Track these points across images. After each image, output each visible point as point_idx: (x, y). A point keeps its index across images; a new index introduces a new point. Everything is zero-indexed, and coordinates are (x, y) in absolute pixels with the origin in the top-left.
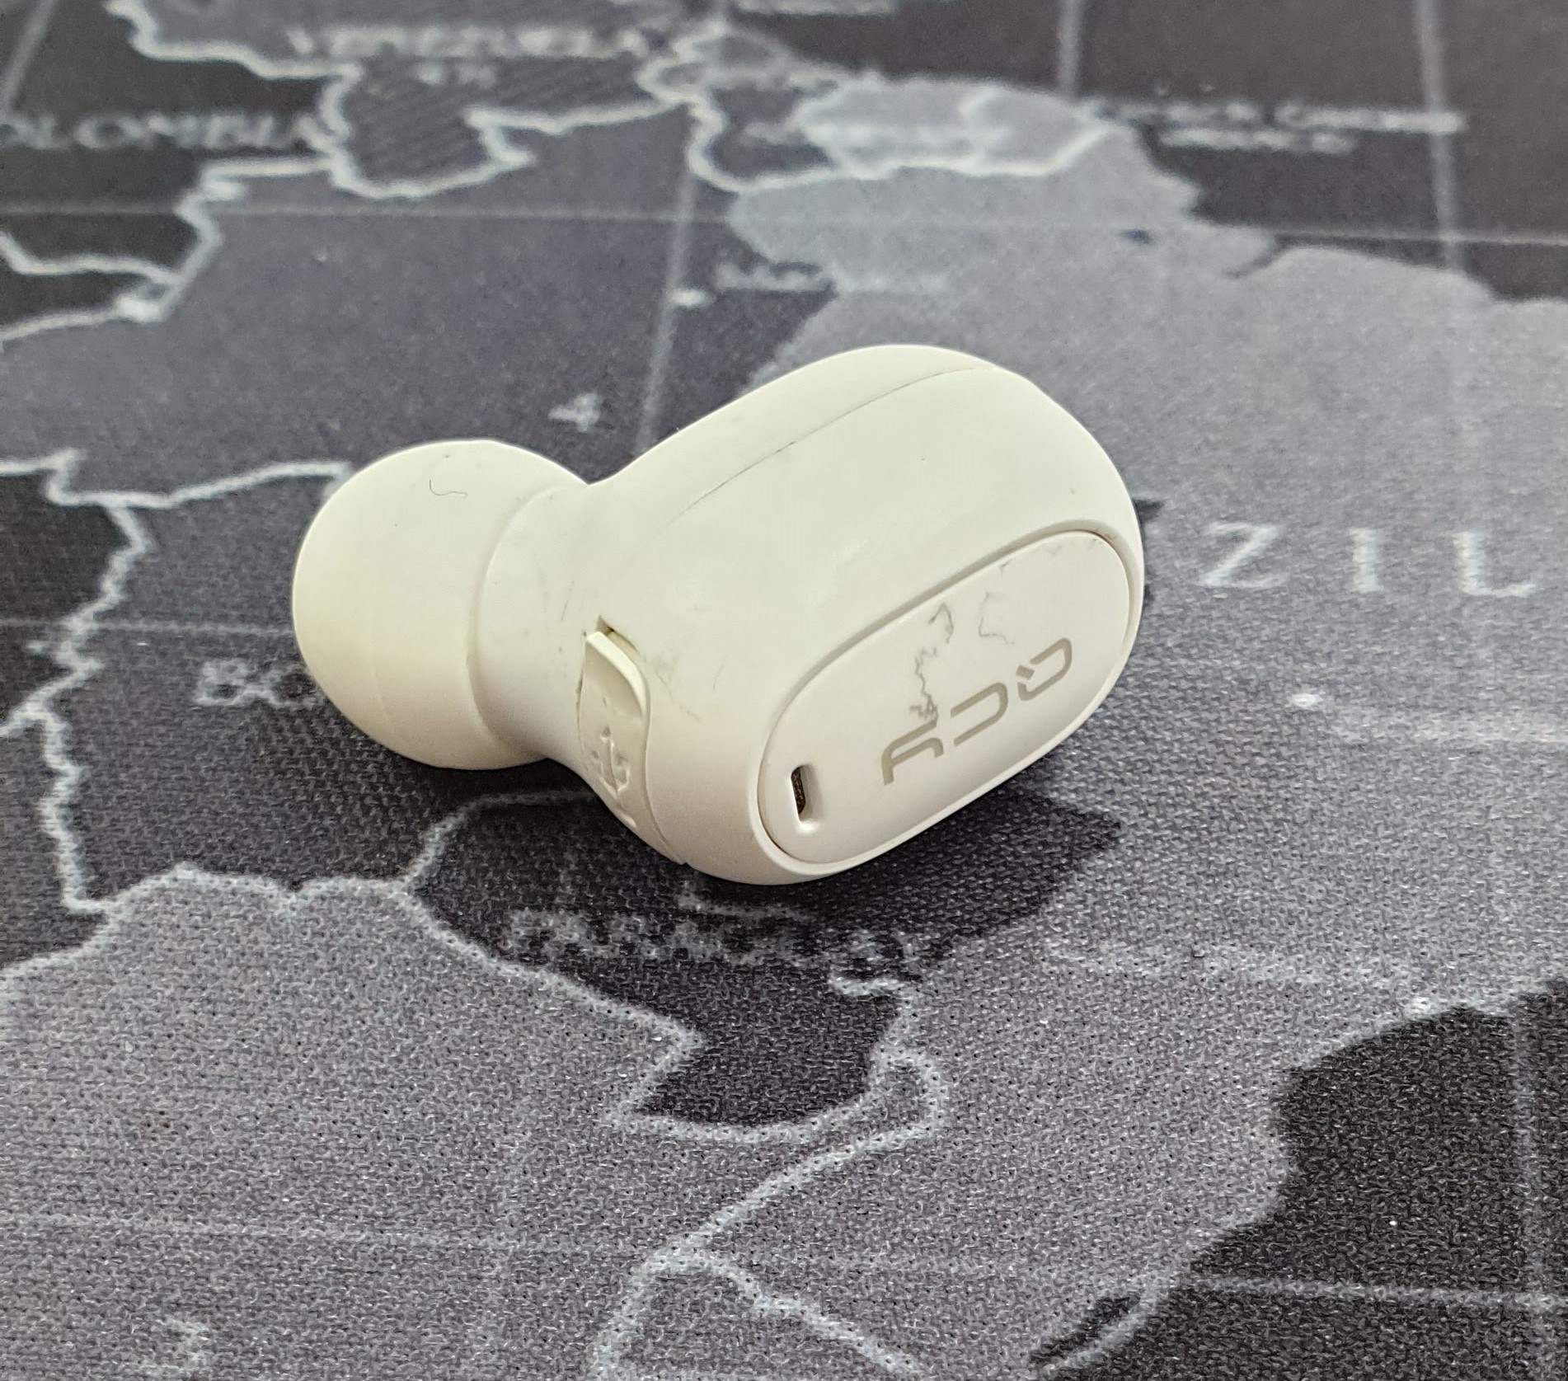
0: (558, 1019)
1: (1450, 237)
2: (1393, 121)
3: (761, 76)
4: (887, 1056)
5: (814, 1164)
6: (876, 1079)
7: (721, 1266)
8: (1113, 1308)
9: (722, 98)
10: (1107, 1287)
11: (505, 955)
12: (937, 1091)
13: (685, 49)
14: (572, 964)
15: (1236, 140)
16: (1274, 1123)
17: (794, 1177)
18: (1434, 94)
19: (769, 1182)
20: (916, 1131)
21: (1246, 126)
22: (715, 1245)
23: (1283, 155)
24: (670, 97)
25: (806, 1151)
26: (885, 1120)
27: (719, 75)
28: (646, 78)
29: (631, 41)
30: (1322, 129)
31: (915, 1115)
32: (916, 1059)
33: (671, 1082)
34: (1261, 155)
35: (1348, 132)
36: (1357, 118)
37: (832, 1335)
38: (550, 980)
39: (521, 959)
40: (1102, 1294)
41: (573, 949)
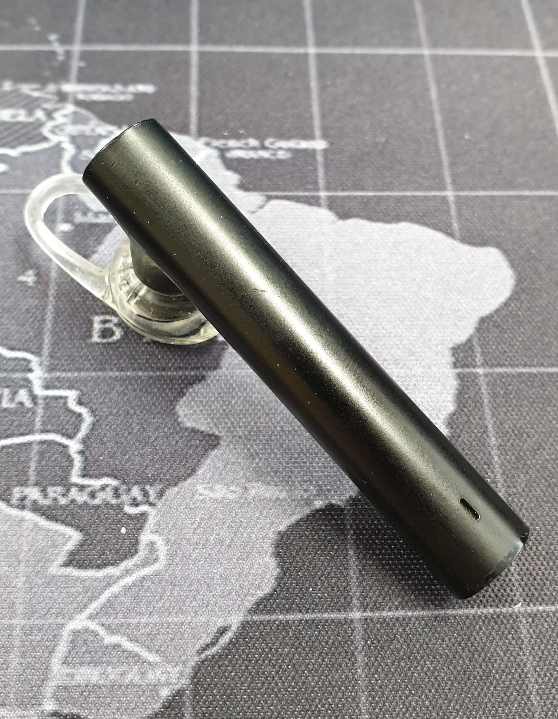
0: (32, 531)
1: (323, 194)
2: (304, 145)
3: (86, 129)
4: (145, 537)
5: (122, 583)
6: (141, 547)
7: (93, 625)
8: (223, 631)
9: (73, 139)
10: (220, 623)
11: (12, 506)
12: (162, 550)
13: (59, 118)
14: (36, 508)
15: (252, 154)
16: (273, 554)
17: (115, 589)
18: (318, 132)
19: (107, 591)
20: (156, 567)
21: (255, 149)
22: (91, 617)
23: (267, 160)
24: (54, 139)
25: (119, 578)
26: (145, 563)
27: (72, 129)
28: (45, 131)
29: (40, 114)
30: (281, 148)
31: (156, 560)
32: (155, 538)
33: (72, 554)
34: (259, 160)
35: (289, 150)
36: (292, 144)
37: (131, 649)
38: (28, 515)
39: (18, 507)
40: (219, 625)
41: (35, 502)
